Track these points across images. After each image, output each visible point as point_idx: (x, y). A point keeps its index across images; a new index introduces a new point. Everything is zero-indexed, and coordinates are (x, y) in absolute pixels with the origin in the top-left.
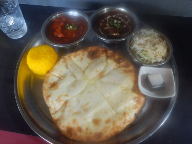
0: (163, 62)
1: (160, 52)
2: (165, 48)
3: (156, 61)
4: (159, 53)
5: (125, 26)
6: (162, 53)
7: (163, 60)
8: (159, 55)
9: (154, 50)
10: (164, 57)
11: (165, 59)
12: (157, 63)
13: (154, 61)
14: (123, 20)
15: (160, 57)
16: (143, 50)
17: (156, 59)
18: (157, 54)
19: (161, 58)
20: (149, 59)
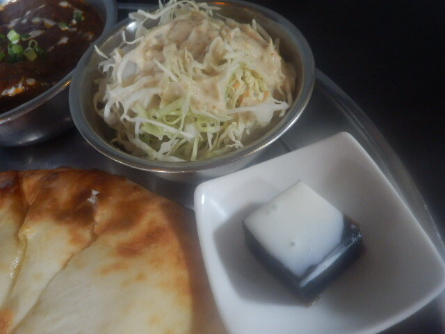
0: (290, 113)
1: (254, 74)
2: (265, 47)
3: (250, 124)
4: (251, 80)
5: (64, 40)
6: (261, 73)
7: (283, 106)
8: (251, 92)
9: (210, 73)
10: (283, 88)
11: (290, 96)
12: (258, 134)
13: (237, 131)
14: (49, 23)
15: (261, 96)
16: (157, 100)
17: (247, 116)
18: (240, 90)
19: (271, 99)
20: (210, 130)
